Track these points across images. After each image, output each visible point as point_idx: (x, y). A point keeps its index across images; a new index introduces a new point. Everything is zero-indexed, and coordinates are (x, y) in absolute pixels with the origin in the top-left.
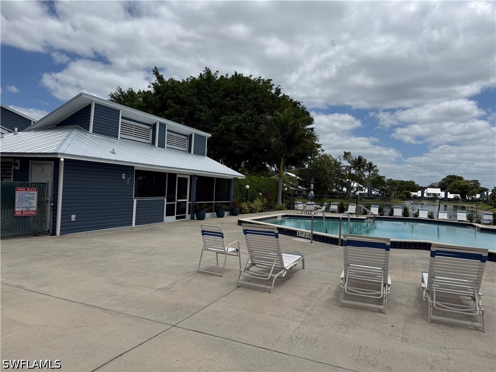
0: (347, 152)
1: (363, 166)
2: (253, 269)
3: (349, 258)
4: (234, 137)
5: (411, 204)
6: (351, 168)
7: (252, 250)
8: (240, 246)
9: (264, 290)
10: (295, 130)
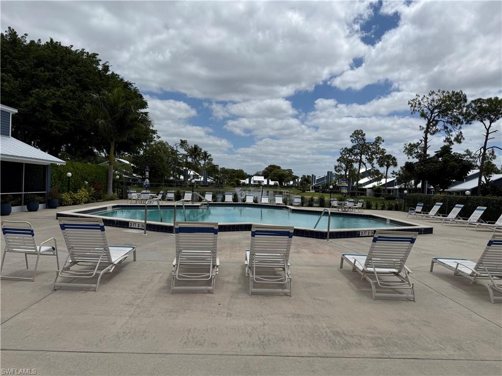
0: (183, 140)
1: (199, 155)
2: (75, 268)
3: (181, 245)
4: (51, 115)
5: (240, 191)
6: (187, 156)
7: (72, 247)
8: (57, 244)
9: (88, 289)
10: (127, 112)
